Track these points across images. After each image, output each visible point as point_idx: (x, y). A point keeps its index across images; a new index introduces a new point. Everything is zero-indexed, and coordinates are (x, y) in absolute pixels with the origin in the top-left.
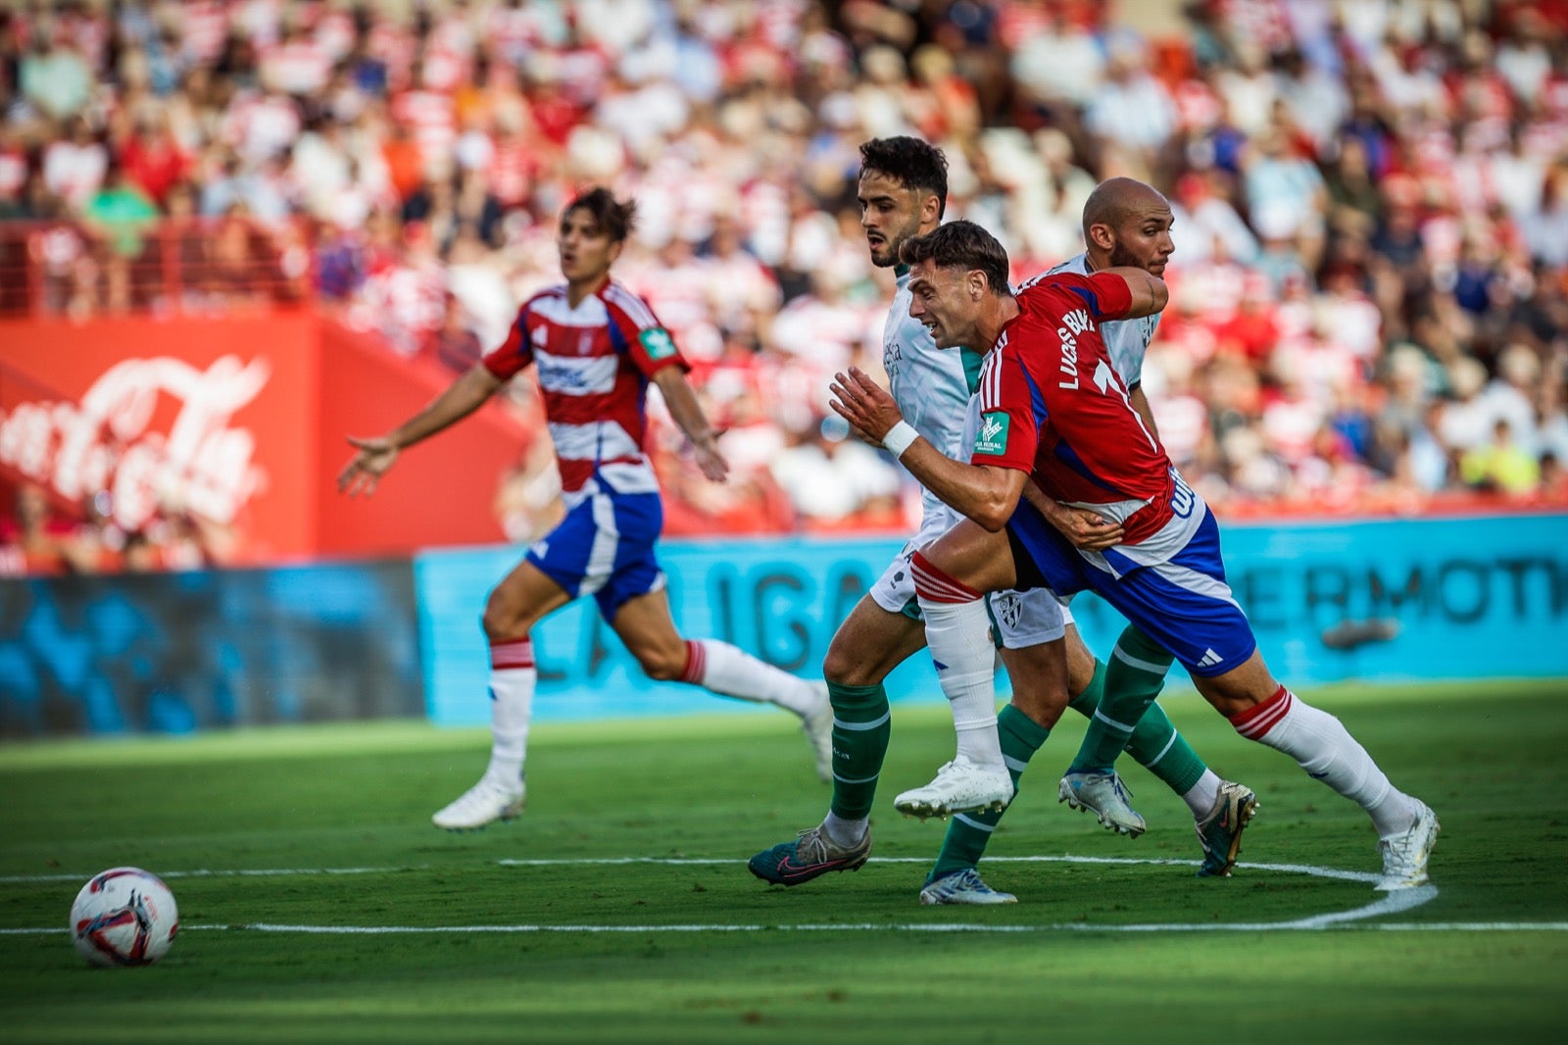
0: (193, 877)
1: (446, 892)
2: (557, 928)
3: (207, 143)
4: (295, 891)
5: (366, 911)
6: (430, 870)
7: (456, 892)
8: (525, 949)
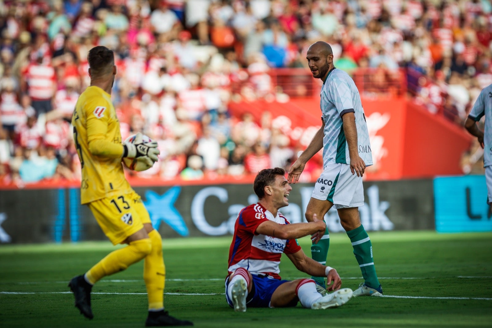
0: (359, 279)
1: (440, 286)
2: (475, 298)
3: (374, 43)
4: (391, 284)
5: (414, 291)
6: (434, 279)
7: (443, 286)
8: (465, 305)
